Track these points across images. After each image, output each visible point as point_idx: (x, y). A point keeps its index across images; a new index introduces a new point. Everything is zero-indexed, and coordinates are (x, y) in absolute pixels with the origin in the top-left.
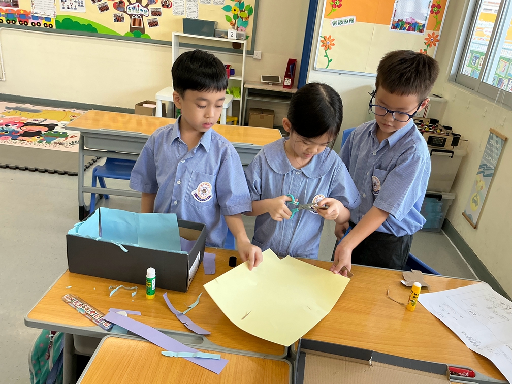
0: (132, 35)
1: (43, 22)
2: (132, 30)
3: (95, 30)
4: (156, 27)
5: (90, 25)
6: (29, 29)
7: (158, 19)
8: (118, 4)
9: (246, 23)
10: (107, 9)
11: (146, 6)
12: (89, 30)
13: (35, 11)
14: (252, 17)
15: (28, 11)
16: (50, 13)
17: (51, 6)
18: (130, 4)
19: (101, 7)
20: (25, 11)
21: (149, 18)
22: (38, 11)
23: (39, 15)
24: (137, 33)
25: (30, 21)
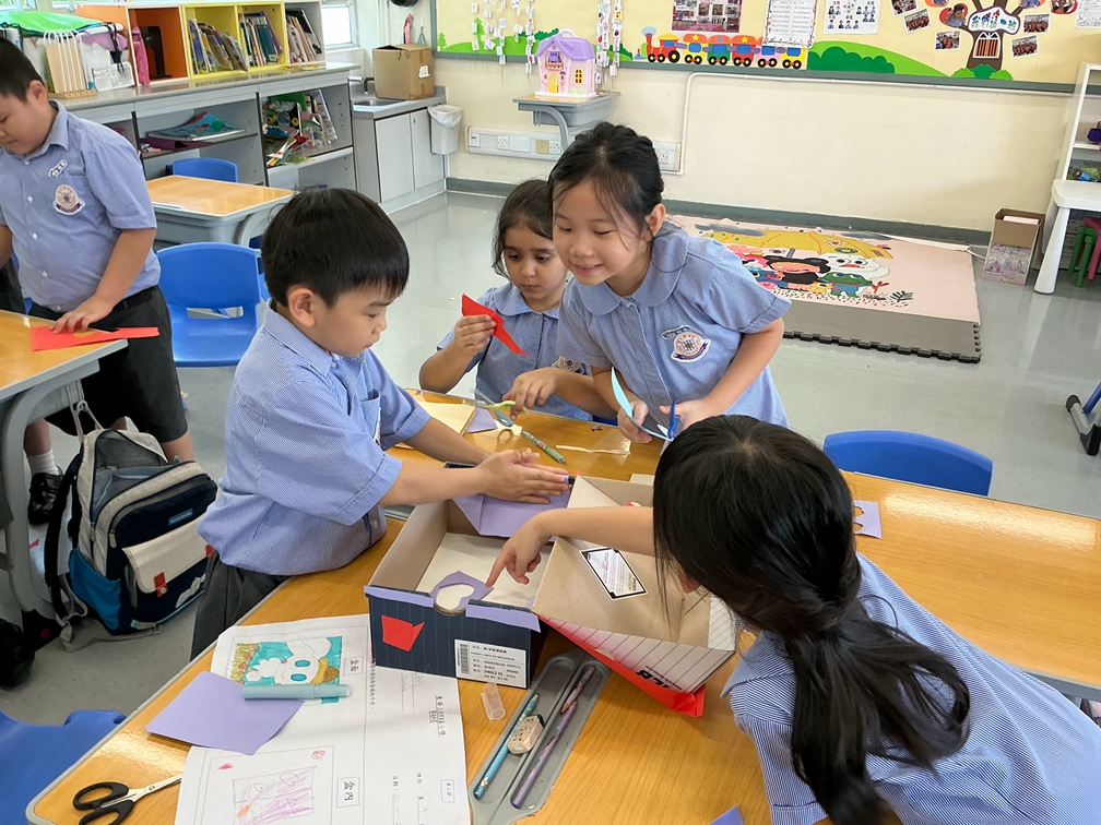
0: (971, 74)
1: (781, 58)
2: (972, 63)
3: (891, 68)
4: (1031, 55)
5: (880, 59)
6: (754, 72)
7: (1039, 38)
8: (951, 12)
10: (926, 23)
11: (1016, 13)
12: (877, 68)
13: (770, 37)
15: (757, 38)
16: (801, 39)
17: (806, 25)
18: (979, 8)
19: (912, 21)
20: (751, 38)
21: (1015, 37)
22: (778, 37)
23: (779, 45)
24: (984, 68)
25: (756, 58)
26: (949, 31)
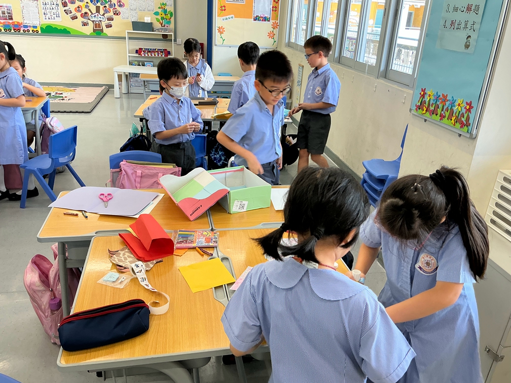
0: (95, 34)
1: (31, 29)
2: (94, 31)
3: (69, 32)
4: (111, 28)
5: (65, 29)
6: (22, 34)
7: (112, 22)
8: (84, 14)
9: (169, 22)
10: (77, 18)
11: (103, 15)
12: (64, 32)
13: (25, 22)
14: (173, 18)
15: (20, 22)
16: (36, 23)
17: (37, 18)
18: (92, 14)
19: (72, 17)
20: (18, 22)
21: (105, 22)
22: (27, 22)
23: (29, 25)
24: (98, 32)
25: (22, 29)
26: (85, 20)
